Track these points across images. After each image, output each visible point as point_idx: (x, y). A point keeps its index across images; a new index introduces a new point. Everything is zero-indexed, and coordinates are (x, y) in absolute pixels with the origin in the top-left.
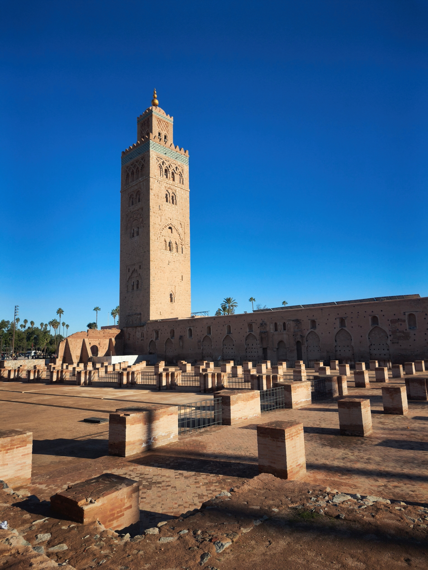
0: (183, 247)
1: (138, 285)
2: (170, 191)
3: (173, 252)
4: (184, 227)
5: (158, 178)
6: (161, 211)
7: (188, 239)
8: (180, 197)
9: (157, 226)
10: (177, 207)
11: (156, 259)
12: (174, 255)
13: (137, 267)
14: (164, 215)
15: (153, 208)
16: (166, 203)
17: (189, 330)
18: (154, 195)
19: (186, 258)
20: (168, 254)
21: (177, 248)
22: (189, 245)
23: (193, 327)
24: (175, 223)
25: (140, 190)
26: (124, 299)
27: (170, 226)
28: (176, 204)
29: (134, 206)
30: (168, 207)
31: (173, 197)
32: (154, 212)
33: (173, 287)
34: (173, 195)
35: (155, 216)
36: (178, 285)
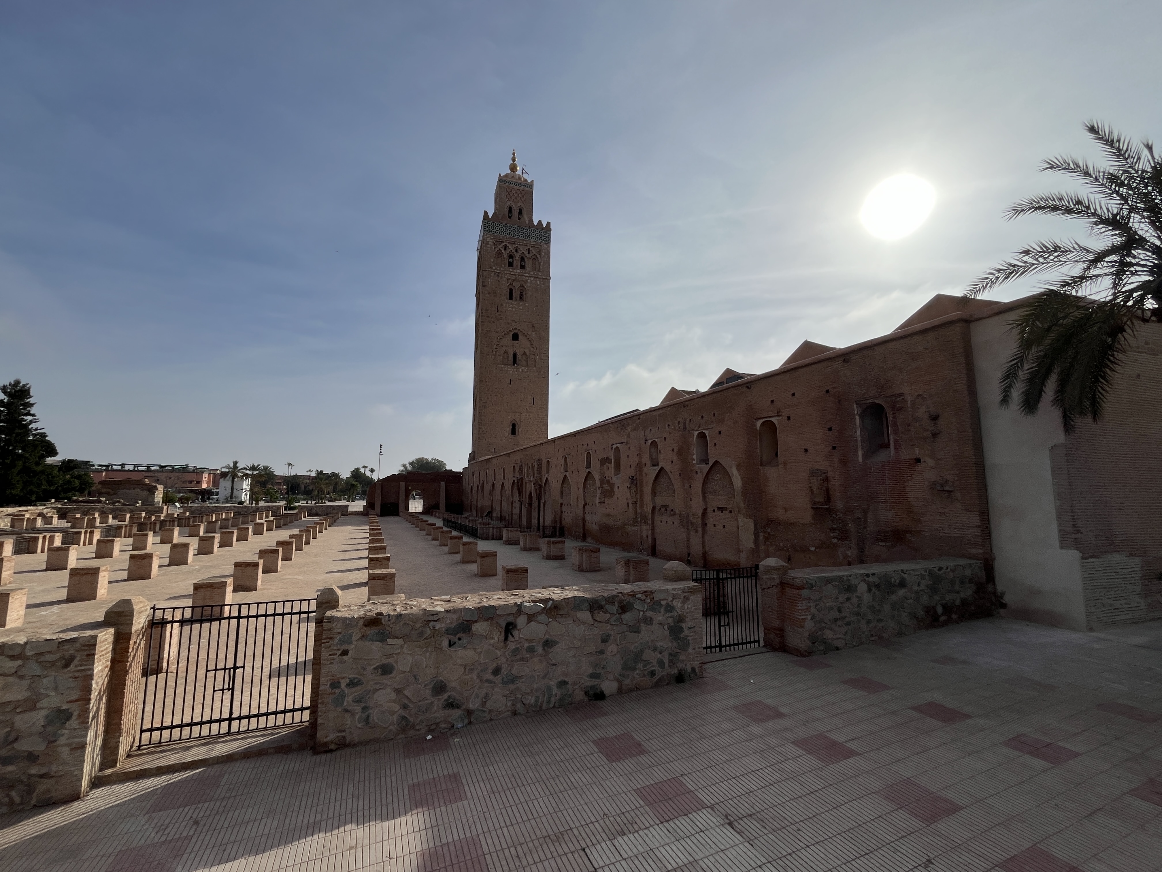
2: (517, 285)
3: (519, 367)
4: (538, 330)
5: (496, 269)
6: (500, 313)
7: (545, 346)
8: (534, 290)
9: (494, 334)
10: (528, 305)
12: (520, 370)
14: (504, 317)
16: (509, 301)
20: (511, 369)
21: (527, 361)
24: (521, 327)
27: (516, 331)
28: (526, 301)
30: (511, 306)
31: (521, 291)
33: (517, 414)
34: (522, 288)
35: (489, 321)
36: (525, 411)
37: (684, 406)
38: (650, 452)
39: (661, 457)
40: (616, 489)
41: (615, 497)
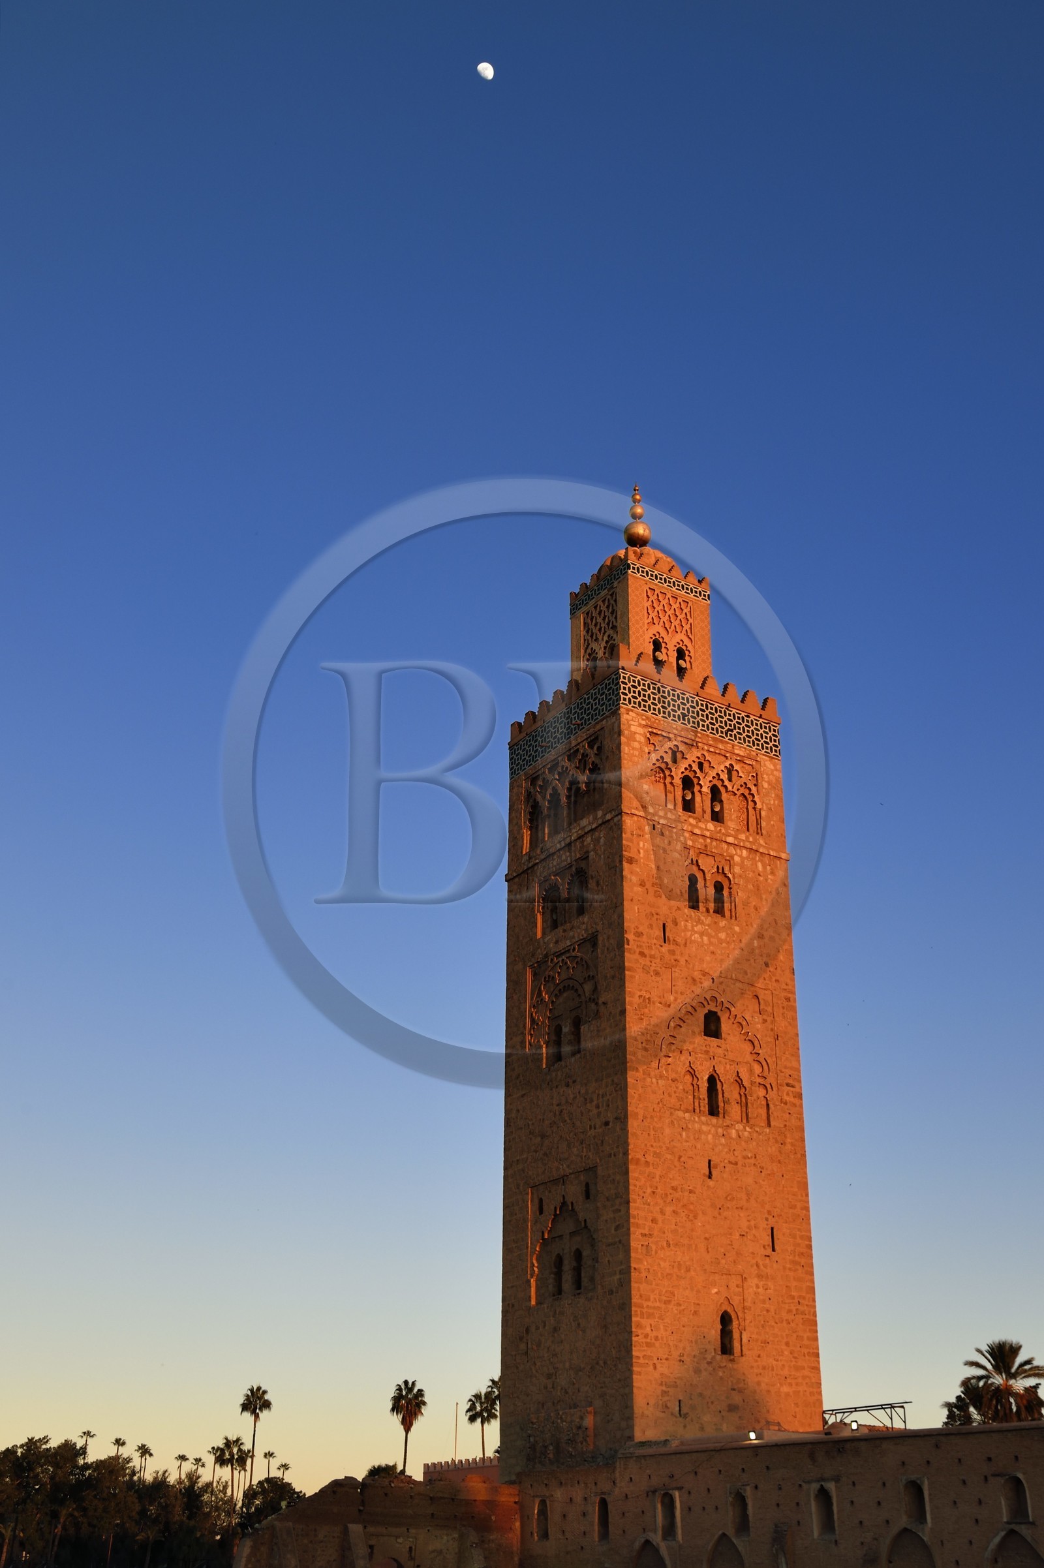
0: (772, 1095)
1: (578, 1270)
2: (706, 863)
3: (728, 1122)
4: (769, 1009)
5: (654, 815)
6: (672, 947)
7: (791, 1063)
8: (750, 886)
9: (657, 1009)
10: (737, 929)
11: (657, 1155)
12: (733, 1133)
13: (573, 1191)
14: (682, 962)
15: (639, 934)
16: (692, 912)
17: (817, 1496)
19: (788, 1147)
20: (704, 1128)
21: (745, 1105)
23: (837, 1479)
25: (583, 865)
26: (521, 1339)
29: (560, 929)
30: (698, 928)
32: (642, 954)
33: (735, 1281)
34: (720, 878)
35: (645, 970)
36: (754, 1271)
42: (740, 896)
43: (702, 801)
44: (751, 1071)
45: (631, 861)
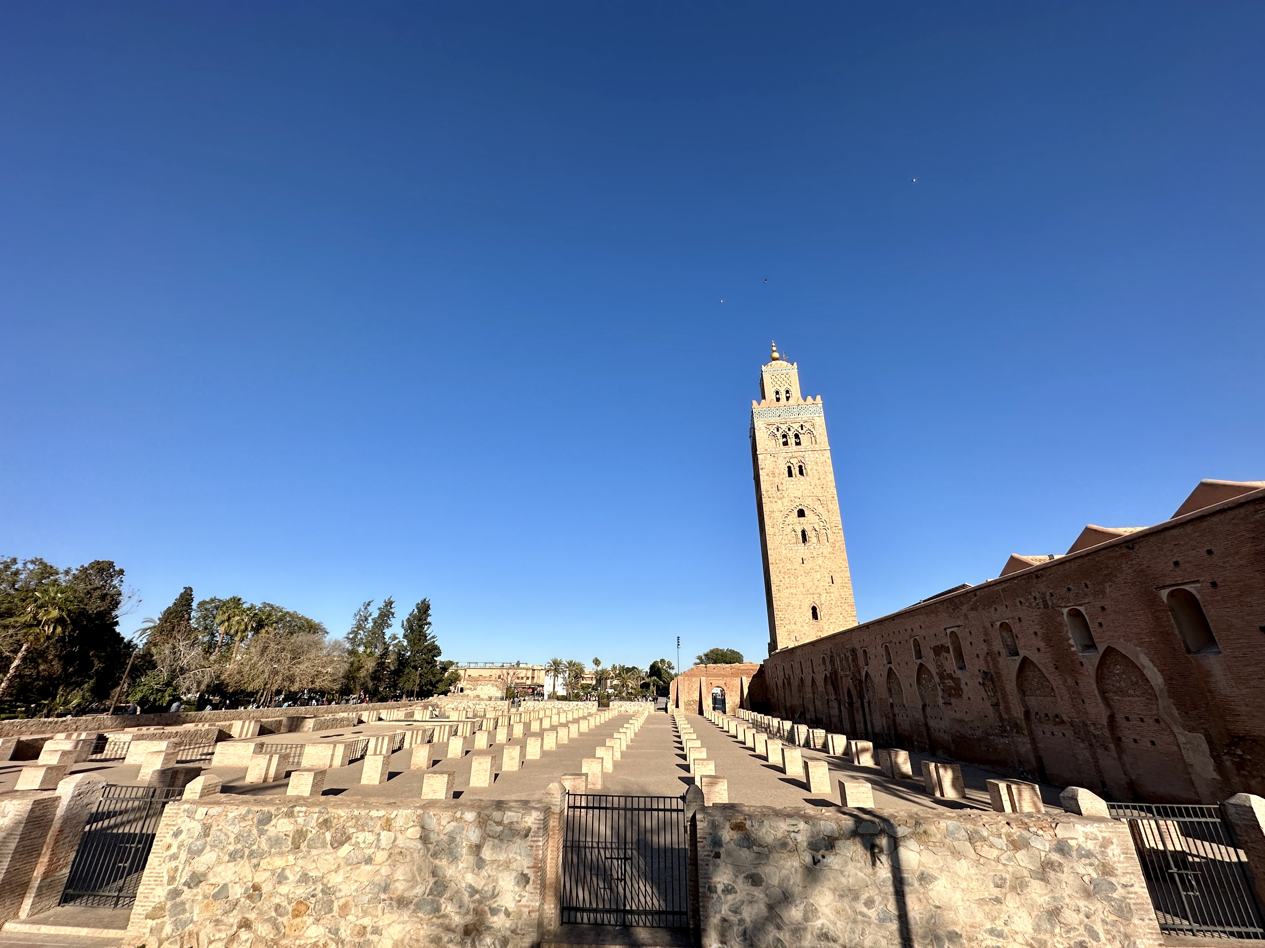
0: (829, 532)
2: (794, 461)
3: (810, 544)
4: (826, 502)
5: (771, 451)
6: (781, 492)
7: (837, 518)
8: (814, 463)
9: (778, 514)
10: (810, 479)
11: (780, 560)
12: (812, 547)
14: (786, 496)
15: (767, 491)
16: (789, 478)
18: (768, 475)
19: (837, 548)
20: (802, 548)
21: (818, 536)
22: (841, 527)
24: (807, 503)
27: (800, 507)
28: (807, 475)
30: (792, 483)
31: (800, 467)
32: (769, 497)
33: (816, 596)
34: (801, 464)
35: (771, 502)
36: (825, 591)
37: (1037, 577)
38: (1002, 637)
39: (1020, 643)
40: (963, 686)
41: (965, 697)
42: (809, 467)
43: (792, 440)
44: (819, 525)
45: (762, 469)
